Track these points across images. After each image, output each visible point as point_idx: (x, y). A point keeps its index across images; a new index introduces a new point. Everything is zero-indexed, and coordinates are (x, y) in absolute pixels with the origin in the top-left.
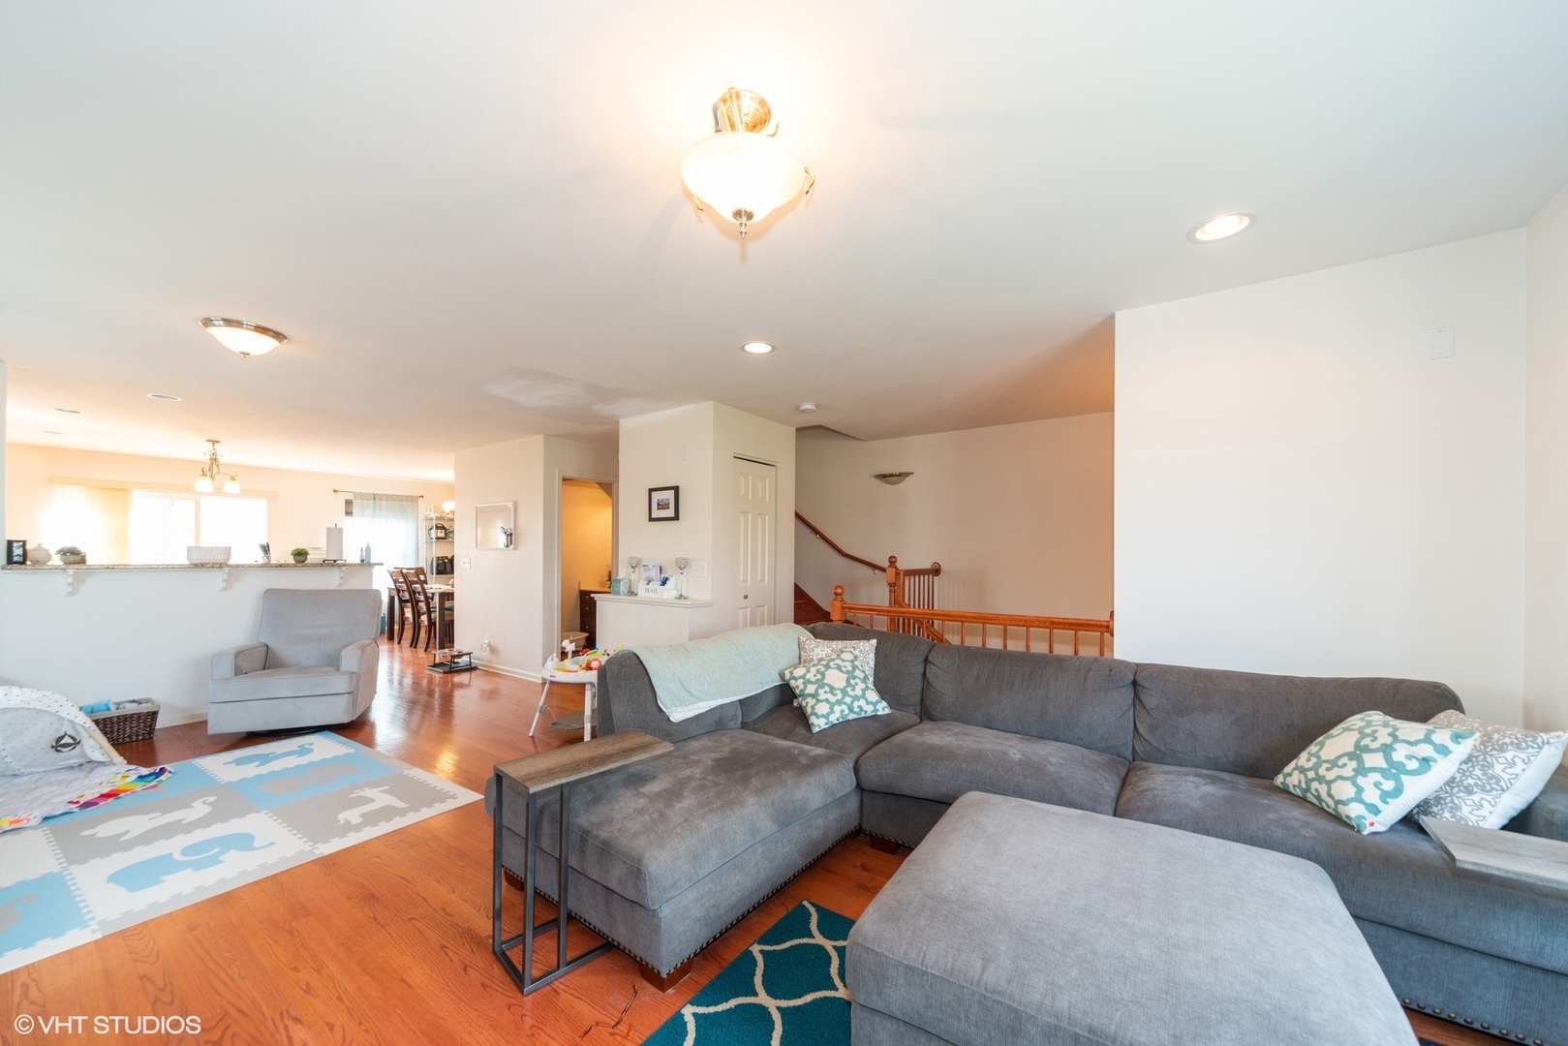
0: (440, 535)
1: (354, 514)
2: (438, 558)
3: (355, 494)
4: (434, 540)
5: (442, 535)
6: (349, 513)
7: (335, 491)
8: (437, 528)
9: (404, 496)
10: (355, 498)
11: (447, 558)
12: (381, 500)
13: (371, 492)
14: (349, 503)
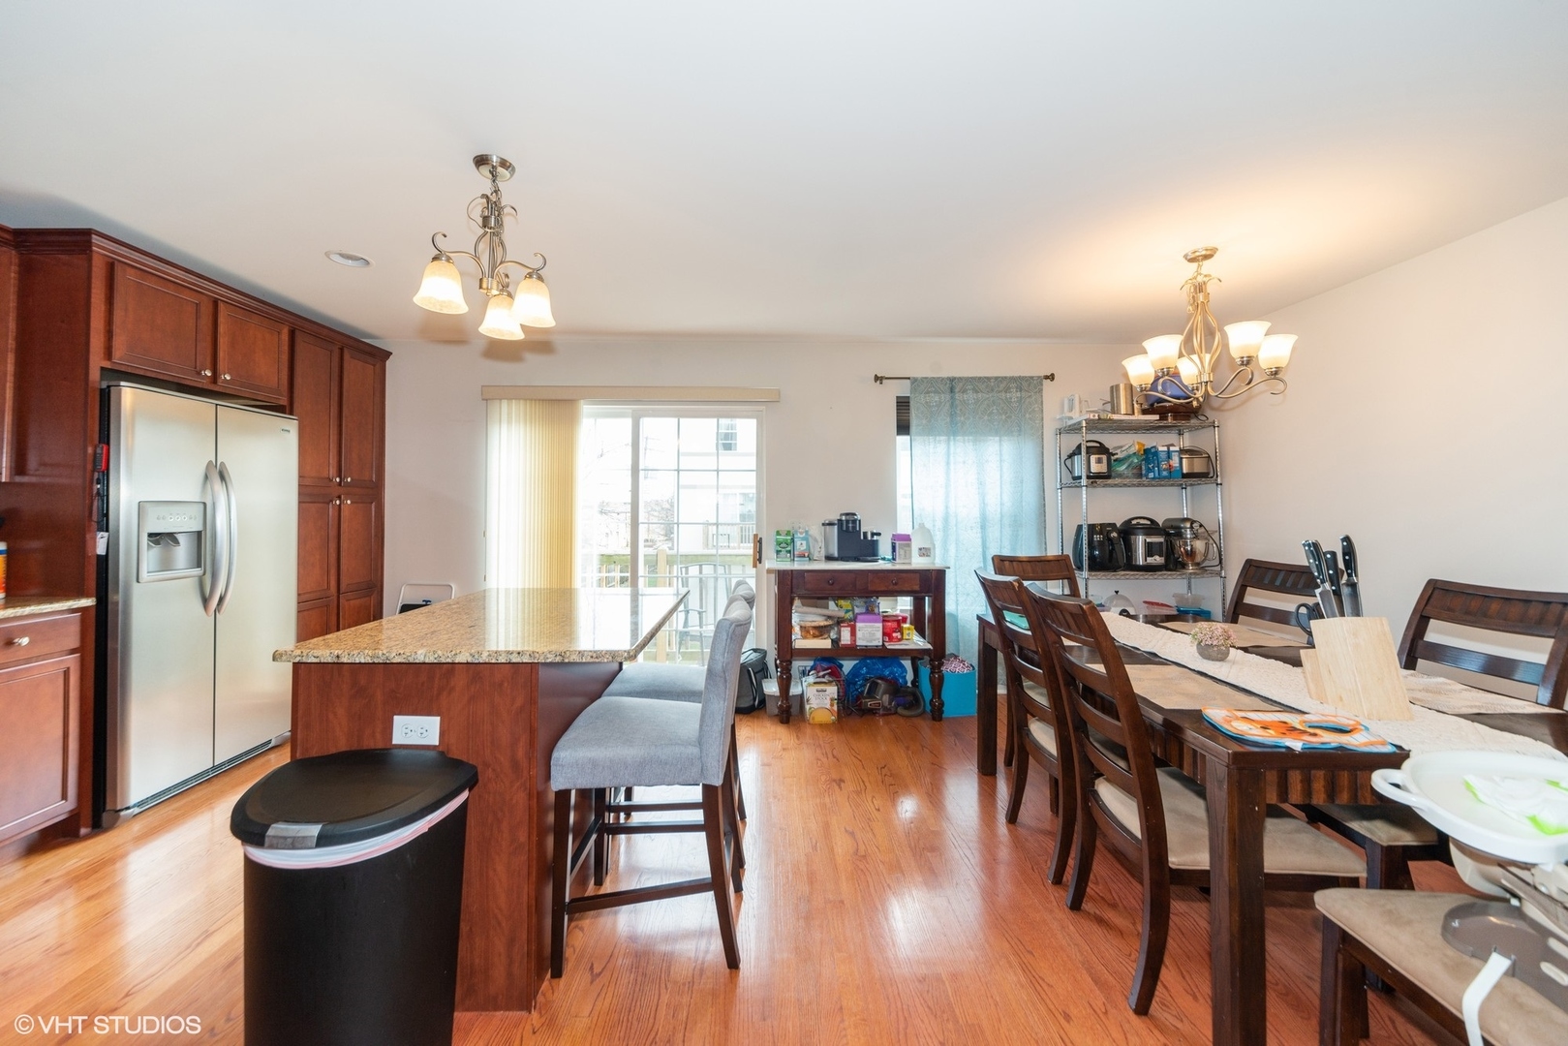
0: (1095, 468)
1: (913, 429)
2: (1092, 528)
3: (914, 381)
4: (1084, 481)
5: (1102, 468)
6: (903, 428)
7: (877, 378)
8: (1090, 451)
9: (1013, 379)
10: (913, 390)
11: (1113, 525)
12: (964, 391)
13: (945, 374)
14: (903, 404)
